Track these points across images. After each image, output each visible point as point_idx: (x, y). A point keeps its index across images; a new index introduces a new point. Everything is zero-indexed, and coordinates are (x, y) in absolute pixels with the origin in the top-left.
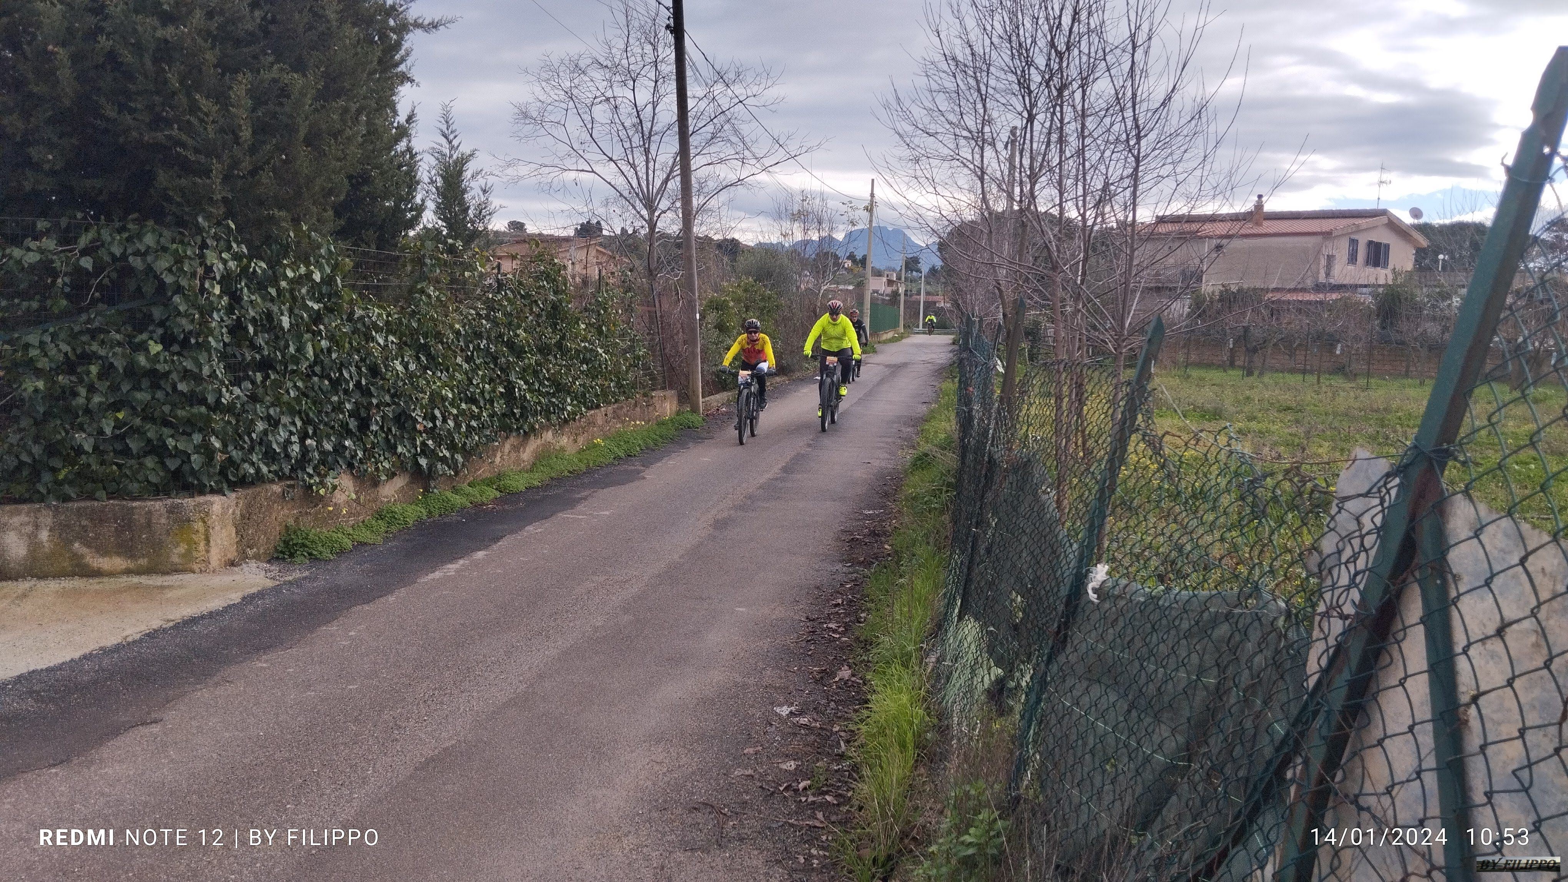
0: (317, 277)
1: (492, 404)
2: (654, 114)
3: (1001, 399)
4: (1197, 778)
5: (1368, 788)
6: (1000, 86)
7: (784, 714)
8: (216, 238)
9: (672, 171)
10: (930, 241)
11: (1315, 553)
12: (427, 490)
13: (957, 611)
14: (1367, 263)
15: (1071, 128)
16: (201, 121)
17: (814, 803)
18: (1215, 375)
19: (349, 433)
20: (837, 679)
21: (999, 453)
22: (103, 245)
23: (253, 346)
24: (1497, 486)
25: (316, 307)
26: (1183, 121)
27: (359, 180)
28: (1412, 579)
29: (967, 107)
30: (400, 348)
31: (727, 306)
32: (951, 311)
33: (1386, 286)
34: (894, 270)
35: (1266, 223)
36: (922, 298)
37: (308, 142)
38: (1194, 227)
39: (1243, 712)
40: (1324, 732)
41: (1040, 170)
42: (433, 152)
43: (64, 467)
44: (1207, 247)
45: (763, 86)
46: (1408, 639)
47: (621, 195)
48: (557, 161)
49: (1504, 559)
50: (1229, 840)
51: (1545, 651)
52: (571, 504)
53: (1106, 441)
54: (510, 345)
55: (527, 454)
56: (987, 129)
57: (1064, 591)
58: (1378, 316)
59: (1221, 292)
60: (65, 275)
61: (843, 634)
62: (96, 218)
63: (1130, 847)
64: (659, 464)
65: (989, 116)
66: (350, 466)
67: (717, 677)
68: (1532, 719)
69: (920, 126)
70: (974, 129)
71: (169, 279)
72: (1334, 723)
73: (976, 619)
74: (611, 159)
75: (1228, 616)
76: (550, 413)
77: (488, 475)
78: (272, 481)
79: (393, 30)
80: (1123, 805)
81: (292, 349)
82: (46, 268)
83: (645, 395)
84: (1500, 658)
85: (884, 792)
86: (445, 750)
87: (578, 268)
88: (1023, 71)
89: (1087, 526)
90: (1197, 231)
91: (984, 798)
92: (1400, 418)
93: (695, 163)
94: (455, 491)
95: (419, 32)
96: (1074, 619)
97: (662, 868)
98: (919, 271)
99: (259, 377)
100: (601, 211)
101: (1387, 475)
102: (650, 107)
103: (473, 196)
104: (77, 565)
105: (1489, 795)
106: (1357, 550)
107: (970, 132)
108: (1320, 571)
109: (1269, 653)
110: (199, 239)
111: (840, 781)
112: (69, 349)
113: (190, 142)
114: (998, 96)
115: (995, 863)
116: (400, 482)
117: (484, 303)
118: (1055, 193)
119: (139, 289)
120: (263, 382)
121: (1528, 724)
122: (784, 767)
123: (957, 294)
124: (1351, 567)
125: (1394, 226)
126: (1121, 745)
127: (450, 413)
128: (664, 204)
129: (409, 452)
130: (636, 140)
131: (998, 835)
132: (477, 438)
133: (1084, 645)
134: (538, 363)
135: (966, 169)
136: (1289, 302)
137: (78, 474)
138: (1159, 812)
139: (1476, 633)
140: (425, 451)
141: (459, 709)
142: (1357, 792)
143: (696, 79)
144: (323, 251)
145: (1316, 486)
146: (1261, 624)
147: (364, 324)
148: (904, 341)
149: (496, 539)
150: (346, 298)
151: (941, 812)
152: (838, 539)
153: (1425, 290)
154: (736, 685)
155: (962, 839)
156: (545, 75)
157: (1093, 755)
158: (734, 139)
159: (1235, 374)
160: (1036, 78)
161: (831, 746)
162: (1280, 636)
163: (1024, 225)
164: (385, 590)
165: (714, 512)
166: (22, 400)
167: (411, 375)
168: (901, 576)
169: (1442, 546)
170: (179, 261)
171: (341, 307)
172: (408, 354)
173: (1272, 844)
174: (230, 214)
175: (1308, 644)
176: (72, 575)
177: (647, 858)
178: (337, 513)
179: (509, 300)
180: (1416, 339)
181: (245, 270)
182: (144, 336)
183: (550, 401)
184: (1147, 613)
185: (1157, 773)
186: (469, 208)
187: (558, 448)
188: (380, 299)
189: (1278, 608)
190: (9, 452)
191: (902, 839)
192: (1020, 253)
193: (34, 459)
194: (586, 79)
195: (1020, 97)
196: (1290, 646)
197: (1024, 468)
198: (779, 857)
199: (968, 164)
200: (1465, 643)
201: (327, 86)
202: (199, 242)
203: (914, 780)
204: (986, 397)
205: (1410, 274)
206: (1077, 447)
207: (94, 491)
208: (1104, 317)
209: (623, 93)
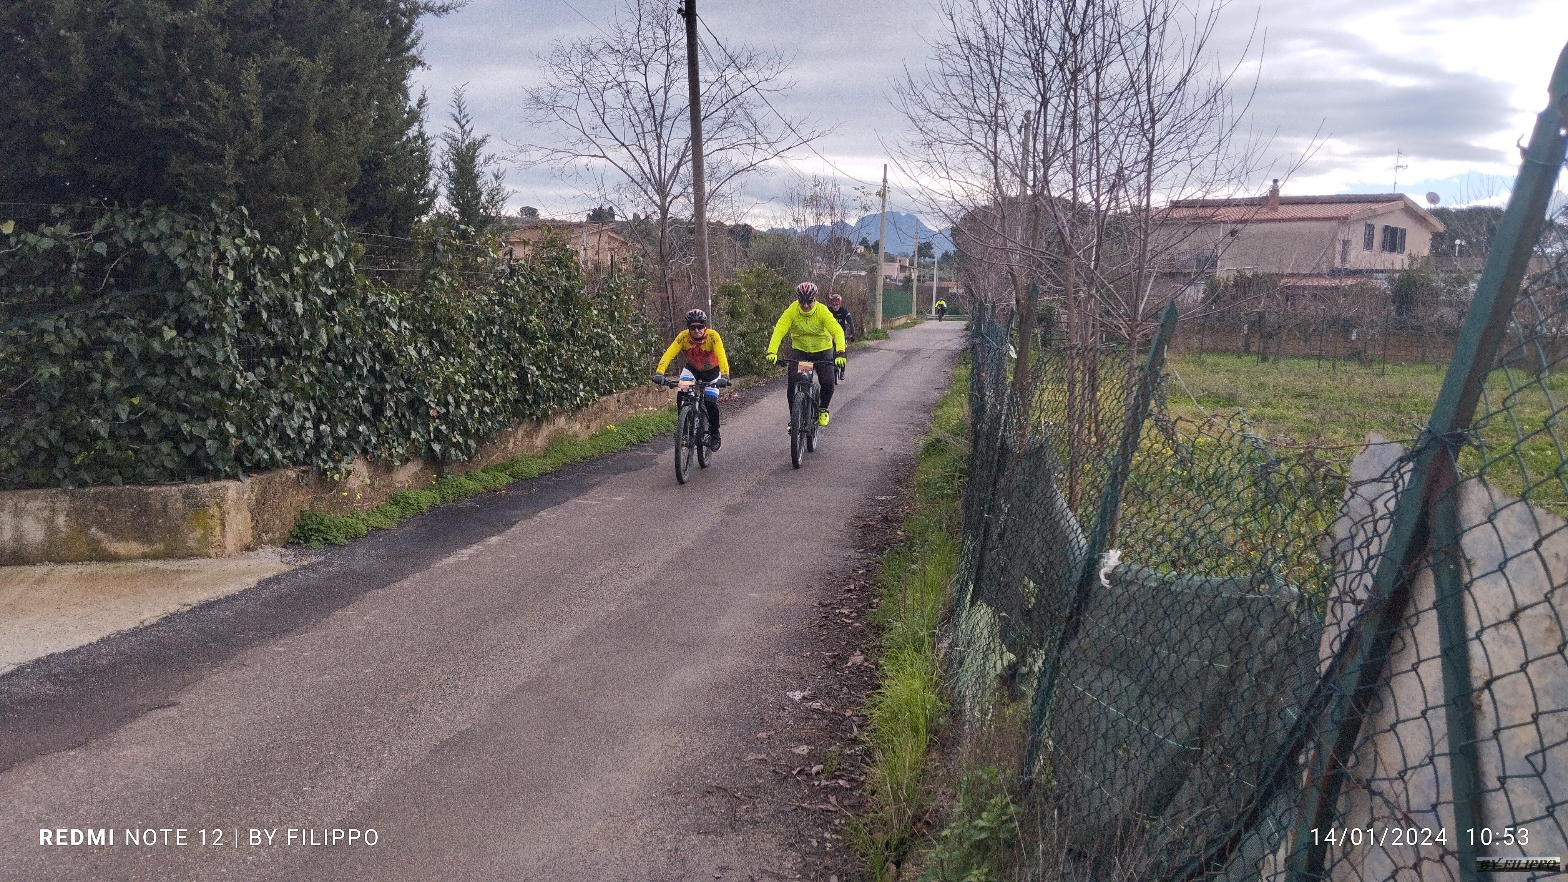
0: (330, 263)
1: (505, 391)
2: (666, 99)
3: (1014, 385)
4: (1209, 763)
5: (1380, 773)
6: (1014, 69)
7: (797, 699)
8: (230, 224)
9: (683, 156)
10: (943, 226)
11: (1328, 538)
12: (440, 475)
13: (969, 596)
14: (1384, 248)
15: (1085, 112)
16: (212, 106)
17: (826, 787)
18: (1230, 361)
19: (363, 418)
20: (849, 664)
21: (1012, 438)
22: (116, 231)
23: (267, 332)
24: (1513, 473)
25: (329, 292)
26: (1198, 105)
27: (371, 166)
28: (1426, 564)
29: (980, 91)
30: (413, 333)
31: (739, 292)
32: (964, 297)
33: (1402, 271)
34: (907, 256)
35: (1281, 208)
36: (935, 284)
37: (319, 127)
38: (1209, 211)
39: (1255, 697)
40: (1336, 717)
41: (1053, 155)
42: (445, 137)
43: (80, 452)
44: (1221, 232)
45: (775, 70)
46: (1421, 624)
47: (633, 181)
48: (569, 147)
49: (1517, 544)
50: (1242, 825)
51: (1559, 636)
52: (584, 489)
53: (1119, 426)
54: (523, 331)
55: (539, 441)
56: (1000, 113)
57: (1076, 577)
58: (1394, 301)
59: (1236, 278)
60: (80, 260)
61: (856, 619)
62: (110, 204)
63: (1143, 831)
65: (1003, 100)
66: (364, 451)
67: (729, 661)
68: (1546, 704)
69: (933, 110)
70: (987, 113)
71: (182, 265)
72: (1346, 708)
73: (989, 604)
74: (623, 144)
75: (1241, 601)
76: (563, 399)
77: (501, 460)
78: (286, 467)
79: (403, 13)
80: (1135, 790)
81: (306, 335)
82: (60, 253)
84: (1513, 642)
85: (897, 777)
86: (460, 733)
87: (591, 254)
88: (1037, 54)
89: (1099, 511)
90: (1212, 216)
91: (996, 783)
92: (1416, 405)
93: (707, 148)
94: (469, 476)
95: (429, 15)
96: (1086, 605)
97: (676, 851)
98: (933, 257)
99: (273, 362)
100: (613, 196)
101: (1401, 460)
102: (662, 91)
103: (485, 182)
104: (95, 550)
105: (1502, 780)
106: (1370, 534)
107: (984, 116)
108: (1333, 557)
109: (1281, 638)
110: (212, 225)
111: (852, 765)
112: (84, 334)
113: (201, 128)
114: (1011, 80)
115: (1008, 847)
116: (414, 467)
117: (497, 289)
118: (1069, 177)
119: (153, 275)
120: (276, 368)
121: (1541, 709)
122: (797, 751)
123: (971, 279)
124: (1364, 552)
125: (1411, 210)
126: (1133, 730)
127: (463, 399)
128: (676, 189)
129: (423, 437)
130: (648, 125)
131: (1011, 819)
132: (490, 424)
133: (1096, 630)
134: (551, 350)
135: (979, 154)
136: (1304, 288)
137: (95, 459)
138: (1172, 796)
139: (1489, 618)
140: (439, 437)
141: (473, 693)
142: (1369, 776)
143: (708, 64)
144: (336, 237)
145: (1329, 470)
146: (1273, 608)
147: (377, 310)
148: (917, 327)
149: (512, 524)
150: (360, 284)
151: (954, 797)
152: (850, 525)
153: (1441, 275)
154: (749, 669)
155: (974, 823)
156: (556, 60)
157: (1106, 740)
158: (746, 124)
159: (1250, 360)
160: (1050, 61)
161: (844, 731)
162: (1293, 621)
163: (1037, 210)
164: (400, 575)
165: (726, 497)
166: (38, 385)
167: (425, 361)
168: (913, 563)
169: (1456, 531)
170: (192, 245)
171: (355, 292)
172: (421, 339)
173: (1285, 829)
174: (243, 200)
175: (1321, 629)
176: (90, 559)
177: (661, 841)
178: (351, 499)
179: (521, 286)
180: (1432, 324)
181: (258, 255)
182: (158, 322)
183: (562, 387)
184: (1159, 599)
185: (1169, 758)
186: (480, 194)
187: (570, 434)
188: (393, 284)
189: (1291, 593)
190: (25, 438)
191: (914, 823)
192: (1033, 238)
193: (51, 445)
194: (598, 63)
195: (1034, 81)
196: (1303, 631)
197: (1036, 454)
198: (792, 840)
199: (981, 148)
200: (1478, 628)
201: (337, 71)
202: (212, 228)
203: (927, 764)
204: (998, 383)
205: (1426, 259)
206: (1090, 432)
207: (110, 476)
208: (1118, 303)
209: (635, 78)
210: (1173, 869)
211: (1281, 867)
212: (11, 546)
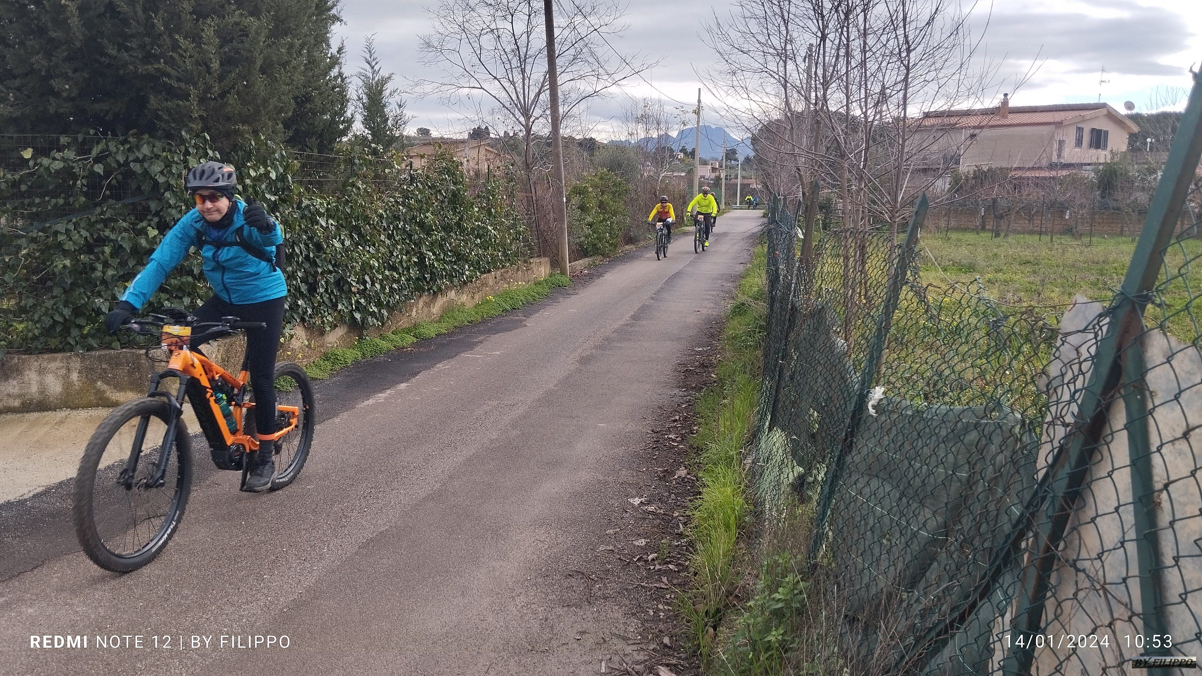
0: (273, 175)
1: (408, 271)
2: (528, 42)
3: (801, 261)
4: (953, 548)
5: (1084, 554)
6: (799, 12)
7: (636, 504)
8: (196, 147)
9: (542, 86)
10: (745, 137)
11: (1044, 376)
12: (361, 337)
13: (767, 424)
14: (1091, 146)
15: (856, 44)
16: (181, 56)
17: (660, 570)
18: (970, 237)
19: (301, 295)
20: (676, 477)
21: (800, 301)
22: (110, 154)
25: (273, 199)
26: (944, 37)
27: (303, 100)
28: (1119, 395)
29: (772, 29)
30: (337, 228)
31: (587, 191)
32: (761, 191)
33: (1105, 164)
34: (717, 160)
35: (1010, 116)
36: (739, 181)
37: (263, 71)
38: (953, 120)
39: (987, 498)
40: (1050, 513)
41: (831, 78)
42: (359, 75)
43: (87, 324)
44: (965, 134)
45: (612, 17)
46: (1115, 441)
47: (504, 106)
48: (454, 81)
49: (1189, 379)
50: (977, 595)
52: (470, 346)
53: (882, 292)
54: (422, 225)
55: (436, 309)
56: (789, 47)
57: (851, 407)
58: (1099, 187)
59: (975, 171)
60: (83, 178)
61: (680, 442)
62: (104, 133)
63: (902, 601)
64: (537, 315)
65: (791, 36)
66: (303, 320)
67: (584, 476)
69: (736, 46)
70: (778, 47)
71: (161, 180)
72: (1057, 506)
73: (783, 430)
74: (495, 78)
75: (976, 426)
76: (453, 277)
77: (407, 325)
80: (896, 570)
82: (68, 173)
83: (525, 262)
84: (1186, 454)
85: (714, 562)
86: (381, 533)
87: (472, 164)
89: (868, 357)
90: (956, 124)
91: (789, 566)
92: (1116, 269)
93: (561, 79)
94: (382, 338)
96: (858, 429)
97: (546, 620)
98: (737, 160)
100: (488, 118)
101: (1100, 315)
102: (525, 35)
103: (391, 110)
104: (101, 399)
105: (1176, 559)
106: (1076, 373)
107: (775, 49)
108: (1048, 390)
109: (1008, 453)
110: (183, 148)
111: (679, 554)
112: (88, 234)
113: (174, 73)
114: (797, 20)
115: (799, 614)
116: (340, 331)
117: (400, 193)
118: (843, 96)
119: (139, 187)
122: (637, 544)
123: (767, 178)
124: (1072, 386)
125: (1112, 116)
126: (894, 524)
127: (377, 278)
128: (537, 112)
129: (347, 308)
130: (515, 62)
131: (801, 593)
132: (398, 297)
133: (865, 448)
134: (443, 239)
135: (772, 79)
136: (1028, 178)
137: (98, 330)
138: (924, 574)
139: (1167, 436)
140: (359, 307)
141: (390, 503)
142: (1075, 557)
143: (560, 13)
144: (277, 155)
145: (1045, 324)
146: (1002, 430)
147: (310, 212)
149: (414, 374)
150: (296, 192)
151: (757, 576)
152: (676, 370)
153: (1136, 166)
154: (599, 482)
155: (773, 596)
156: (443, 13)
157: (873, 532)
158: (591, 60)
159: (986, 236)
161: (672, 528)
162: (1017, 440)
163: (818, 122)
164: (332, 414)
165: (579, 351)
166: (54, 274)
167: (347, 250)
168: (724, 398)
169: (1142, 370)
170: (168, 164)
171: (292, 198)
172: (344, 233)
173: (1010, 598)
174: (206, 129)
175: (1038, 445)
176: (97, 406)
177: (535, 613)
178: (293, 356)
179: (419, 190)
180: (1128, 205)
182: (144, 224)
183: (452, 268)
184: (914, 424)
185: (922, 545)
186: (388, 119)
187: (459, 303)
188: (321, 190)
189: (1016, 419)
190: (46, 314)
191: (727, 596)
192: (816, 144)
193: (65, 319)
194: (475, 14)
195: (815, 21)
196: (1024, 447)
197: (819, 313)
198: (634, 611)
199: (774, 75)
200: (1159, 444)
201: (276, 27)
202: (183, 151)
203: (736, 552)
204: (789, 260)
205: (1124, 154)
206: (860, 297)
207: (110, 343)
208: (881, 194)
209: (504, 25)
210: (925, 629)
211: (1007, 627)
212: (37, 397)
